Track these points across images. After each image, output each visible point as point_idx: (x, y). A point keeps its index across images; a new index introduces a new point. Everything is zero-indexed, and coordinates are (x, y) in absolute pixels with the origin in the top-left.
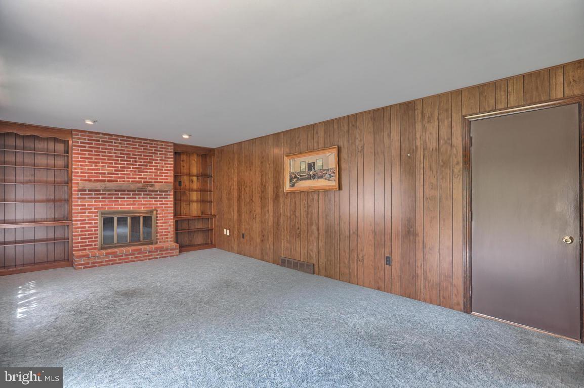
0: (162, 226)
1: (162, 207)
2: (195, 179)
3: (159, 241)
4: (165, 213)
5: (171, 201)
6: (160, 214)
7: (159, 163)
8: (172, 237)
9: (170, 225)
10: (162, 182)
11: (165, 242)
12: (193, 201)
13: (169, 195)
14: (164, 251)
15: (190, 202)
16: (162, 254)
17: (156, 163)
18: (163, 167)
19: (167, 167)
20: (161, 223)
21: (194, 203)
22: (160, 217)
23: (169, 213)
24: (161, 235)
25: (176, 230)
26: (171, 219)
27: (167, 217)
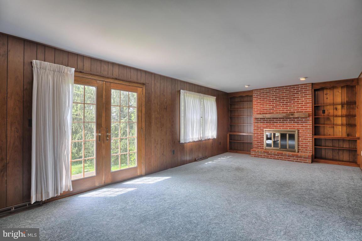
0: (303, 141)
1: (303, 129)
2: (339, 107)
3: (300, 151)
4: (305, 133)
5: (310, 125)
6: (301, 133)
7: (300, 99)
8: (310, 150)
9: (309, 142)
10: (303, 112)
11: (305, 152)
12: (337, 125)
13: (309, 120)
14: (299, 157)
15: (333, 126)
16: (298, 160)
17: (298, 99)
18: (303, 101)
19: (307, 101)
20: (301, 139)
21: (338, 127)
22: (301, 135)
23: (308, 133)
24: (301, 147)
25: (315, 145)
26: (310, 137)
27: (307, 135)
